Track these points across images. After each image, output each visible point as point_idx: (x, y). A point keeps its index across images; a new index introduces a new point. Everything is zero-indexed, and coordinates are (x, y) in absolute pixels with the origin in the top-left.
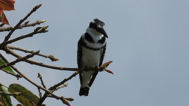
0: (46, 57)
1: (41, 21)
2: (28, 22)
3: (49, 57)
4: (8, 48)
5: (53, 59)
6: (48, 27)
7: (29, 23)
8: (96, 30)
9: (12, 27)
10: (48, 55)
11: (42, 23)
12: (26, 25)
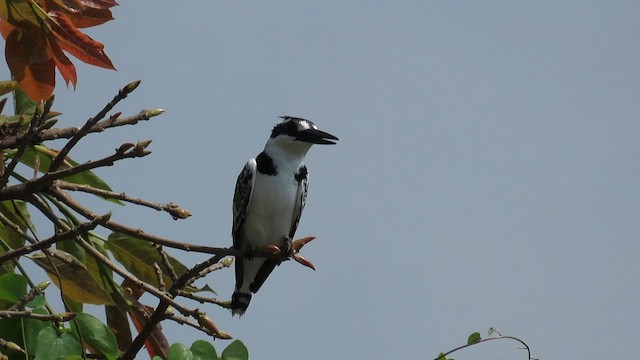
0: (158, 209)
1: (153, 112)
2: (117, 115)
3: (167, 210)
4: (59, 189)
5: (176, 215)
6: (150, 142)
7: (121, 118)
8: (294, 138)
9: (76, 129)
10: (163, 203)
11: (153, 115)
12: (114, 122)
